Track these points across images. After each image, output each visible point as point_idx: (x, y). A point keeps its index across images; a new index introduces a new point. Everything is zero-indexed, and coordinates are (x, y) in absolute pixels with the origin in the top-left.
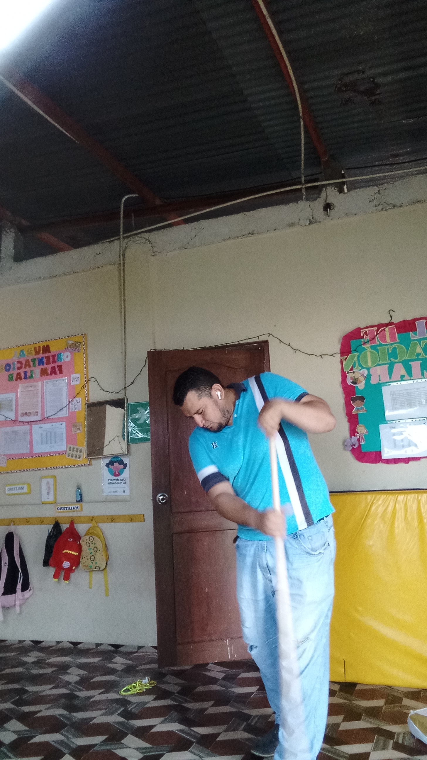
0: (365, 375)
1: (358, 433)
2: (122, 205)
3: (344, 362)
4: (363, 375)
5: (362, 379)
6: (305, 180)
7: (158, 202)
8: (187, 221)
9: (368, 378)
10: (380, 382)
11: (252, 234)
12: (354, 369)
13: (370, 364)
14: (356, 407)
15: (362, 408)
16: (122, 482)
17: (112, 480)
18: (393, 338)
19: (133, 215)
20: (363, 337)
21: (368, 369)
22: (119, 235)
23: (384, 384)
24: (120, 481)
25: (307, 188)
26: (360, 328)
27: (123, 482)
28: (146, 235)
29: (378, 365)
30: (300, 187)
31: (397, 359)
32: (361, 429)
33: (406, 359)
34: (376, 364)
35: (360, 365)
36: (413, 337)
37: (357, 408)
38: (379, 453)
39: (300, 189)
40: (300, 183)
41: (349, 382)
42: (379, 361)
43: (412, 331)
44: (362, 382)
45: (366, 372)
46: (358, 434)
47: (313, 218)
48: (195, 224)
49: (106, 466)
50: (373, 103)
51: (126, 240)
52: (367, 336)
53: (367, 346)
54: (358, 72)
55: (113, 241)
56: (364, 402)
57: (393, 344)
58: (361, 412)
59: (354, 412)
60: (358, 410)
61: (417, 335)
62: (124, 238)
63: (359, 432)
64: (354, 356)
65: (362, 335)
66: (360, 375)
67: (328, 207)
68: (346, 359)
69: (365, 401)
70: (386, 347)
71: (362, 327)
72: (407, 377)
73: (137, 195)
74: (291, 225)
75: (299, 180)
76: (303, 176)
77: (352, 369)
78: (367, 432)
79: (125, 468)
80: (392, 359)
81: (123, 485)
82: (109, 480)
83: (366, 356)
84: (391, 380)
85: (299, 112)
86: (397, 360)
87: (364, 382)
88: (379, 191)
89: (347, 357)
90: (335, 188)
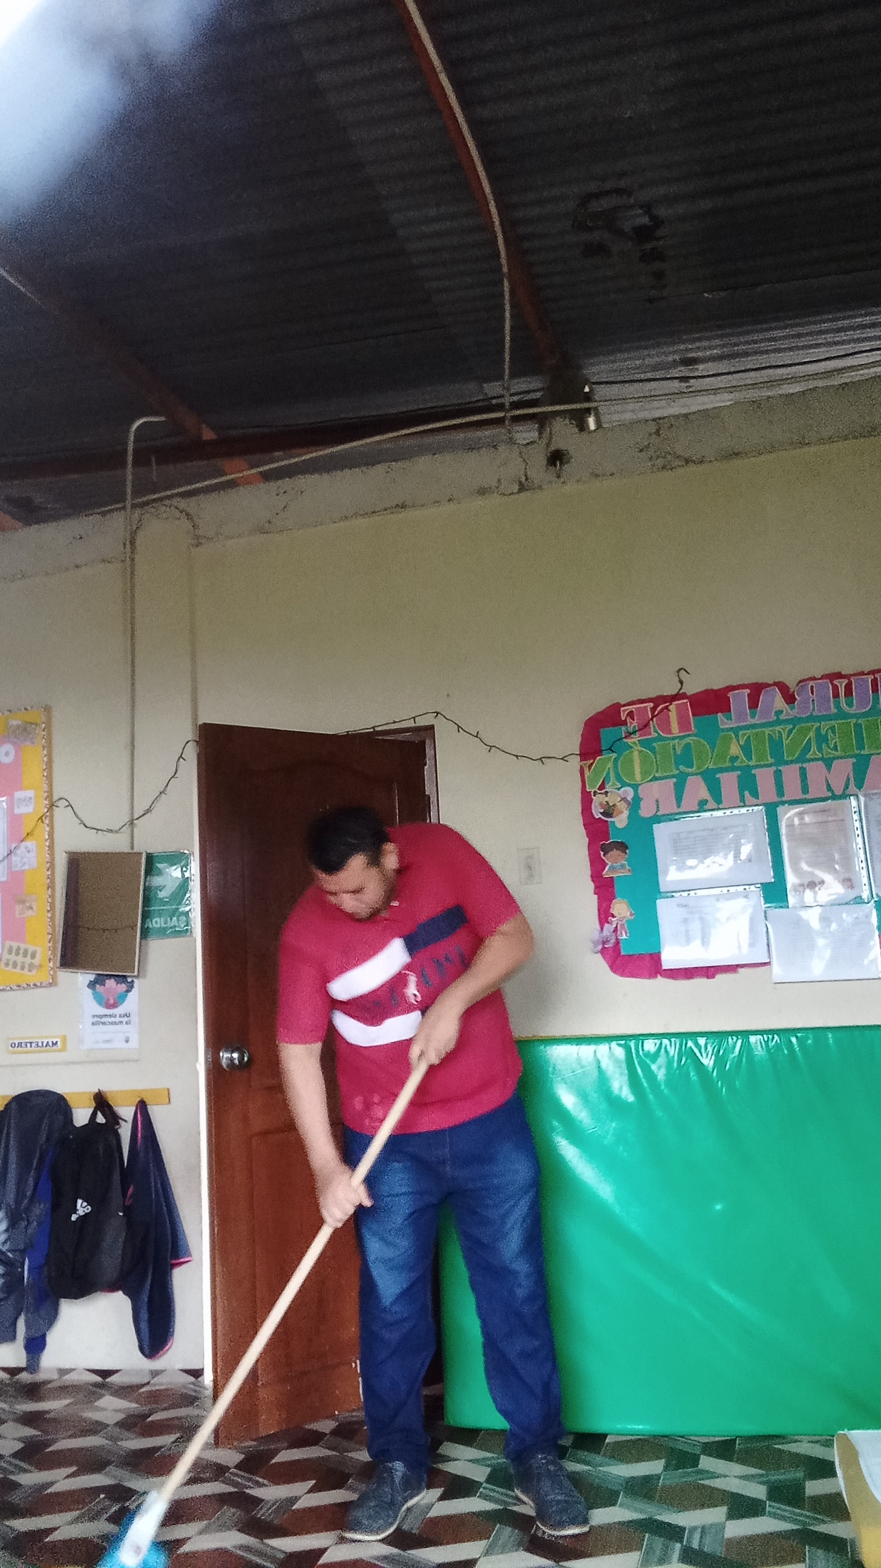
0: (629, 798)
1: (613, 916)
2: (131, 439)
3: (587, 773)
4: (624, 799)
5: (622, 806)
6: (511, 403)
7: (208, 435)
8: (267, 477)
9: (634, 805)
10: (658, 813)
11: (404, 507)
12: (607, 787)
13: (638, 777)
14: (610, 864)
15: (623, 866)
16: (122, 1019)
17: (101, 1017)
18: (684, 725)
19: (153, 459)
20: (625, 723)
21: (635, 787)
22: (124, 500)
23: (665, 818)
24: (118, 1019)
25: (516, 419)
26: (619, 703)
27: (125, 1020)
28: (182, 503)
29: (655, 779)
30: (501, 414)
31: (692, 767)
32: (620, 908)
33: (709, 767)
34: (650, 778)
35: (618, 778)
36: (723, 723)
37: (611, 866)
38: (656, 958)
39: (500, 421)
40: (500, 407)
41: (597, 812)
42: (657, 771)
43: (722, 712)
44: (622, 812)
45: (629, 793)
46: (615, 919)
47: (527, 479)
48: (286, 483)
49: (88, 986)
50: (647, 257)
51: (138, 511)
52: (633, 720)
53: (632, 740)
54: (619, 192)
55: (111, 511)
56: (626, 853)
57: (684, 737)
58: (619, 872)
59: (606, 873)
60: (613, 869)
61: (731, 719)
62: (134, 506)
63: (616, 914)
64: (608, 760)
65: (623, 719)
66: (619, 799)
67: (557, 458)
68: (590, 766)
69: (627, 851)
70: (672, 743)
71: (623, 703)
72: (711, 804)
73: (163, 419)
74: (482, 492)
75: (499, 401)
76: (507, 395)
77: (602, 787)
78: (631, 915)
79: (128, 991)
80: (681, 767)
81: (124, 1027)
82: (94, 1016)
83: (630, 761)
84: (679, 810)
85: (501, 266)
86: (690, 770)
87: (626, 813)
88: (658, 431)
89: (594, 762)
90: (570, 419)
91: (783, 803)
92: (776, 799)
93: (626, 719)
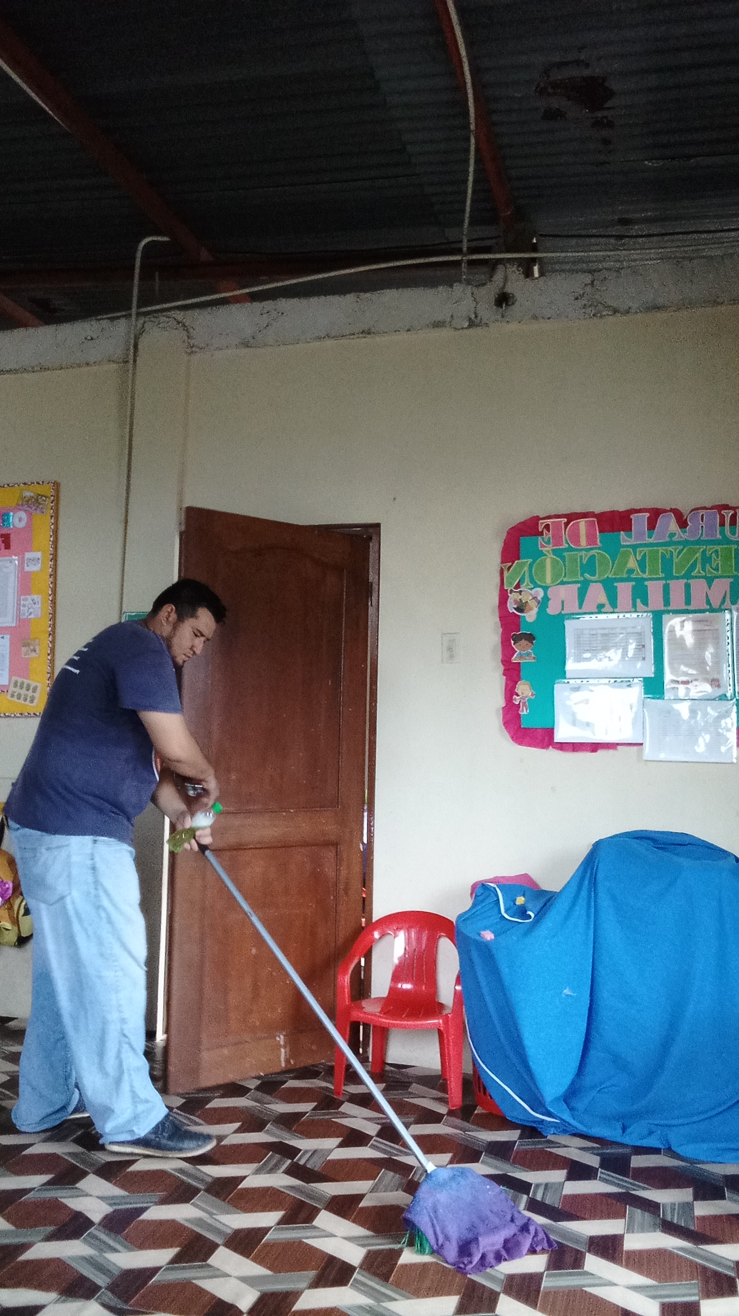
0: (539, 598)
1: (518, 695)
2: (139, 255)
3: (506, 574)
4: (535, 598)
5: (532, 604)
6: (468, 248)
7: (205, 256)
8: (255, 297)
9: (543, 604)
10: (563, 612)
11: (369, 333)
12: (522, 586)
13: (548, 580)
14: (518, 651)
15: (529, 654)
18: (591, 539)
19: (157, 274)
20: (541, 534)
21: (545, 589)
22: (130, 308)
23: (571, 616)
25: (471, 263)
26: (538, 516)
28: (179, 315)
29: (562, 583)
30: (458, 258)
31: (593, 574)
32: (523, 689)
33: (609, 576)
34: (559, 581)
35: (532, 581)
36: (625, 541)
37: (520, 653)
38: (550, 732)
39: (458, 264)
40: (459, 251)
41: (511, 607)
42: (565, 577)
43: (624, 531)
44: (531, 609)
45: (540, 593)
46: (519, 697)
47: (476, 317)
48: (268, 305)
50: (598, 124)
51: (141, 320)
52: (549, 531)
53: (546, 549)
54: (578, 63)
55: (118, 318)
56: (532, 643)
57: (591, 549)
58: (526, 659)
59: (515, 659)
60: (521, 656)
61: (631, 538)
62: (138, 314)
63: (520, 693)
64: (525, 563)
65: (540, 530)
66: (531, 598)
67: (503, 300)
68: (509, 568)
69: (534, 642)
70: (580, 554)
71: (541, 517)
72: (608, 607)
73: (166, 239)
74: (438, 325)
75: (458, 246)
76: (465, 240)
77: (518, 586)
78: (532, 695)
80: (587, 575)
83: (542, 566)
84: (580, 611)
85: (469, 124)
86: (592, 578)
87: (535, 610)
88: (592, 282)
89: (512, 565)
90: (519, 266)
91: (668, 612)
92: (663, 608)
93: (542, 531)
